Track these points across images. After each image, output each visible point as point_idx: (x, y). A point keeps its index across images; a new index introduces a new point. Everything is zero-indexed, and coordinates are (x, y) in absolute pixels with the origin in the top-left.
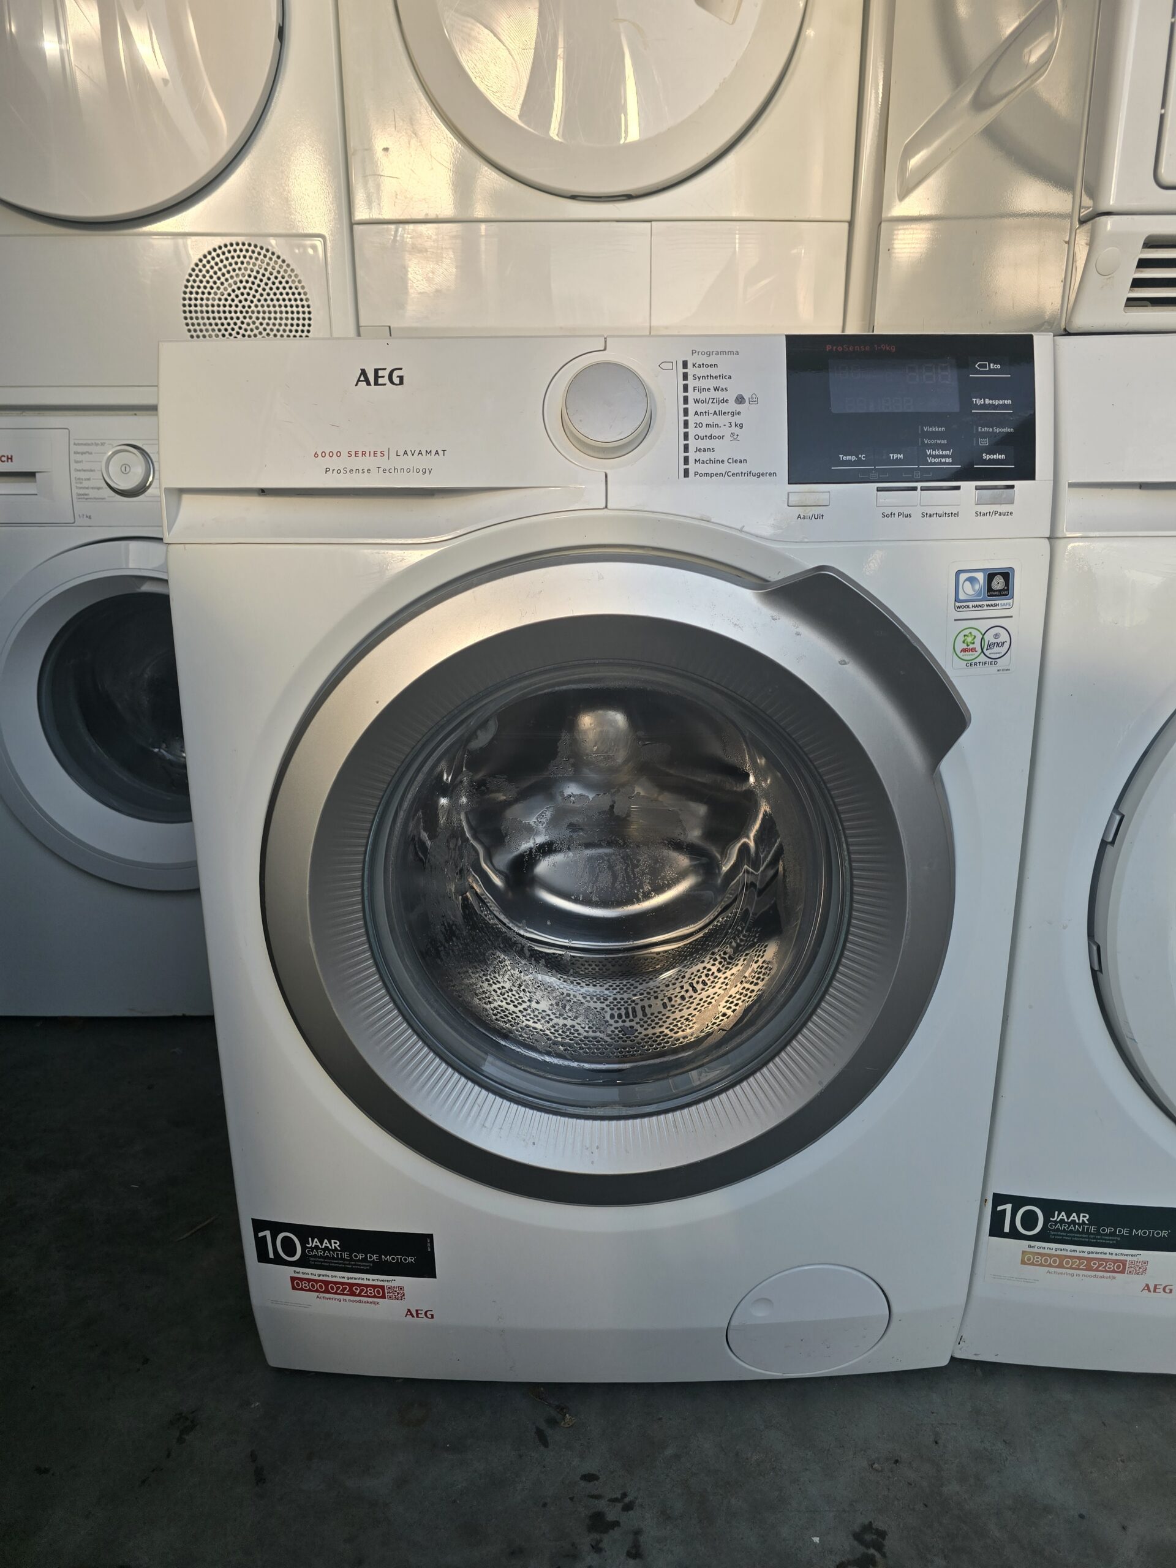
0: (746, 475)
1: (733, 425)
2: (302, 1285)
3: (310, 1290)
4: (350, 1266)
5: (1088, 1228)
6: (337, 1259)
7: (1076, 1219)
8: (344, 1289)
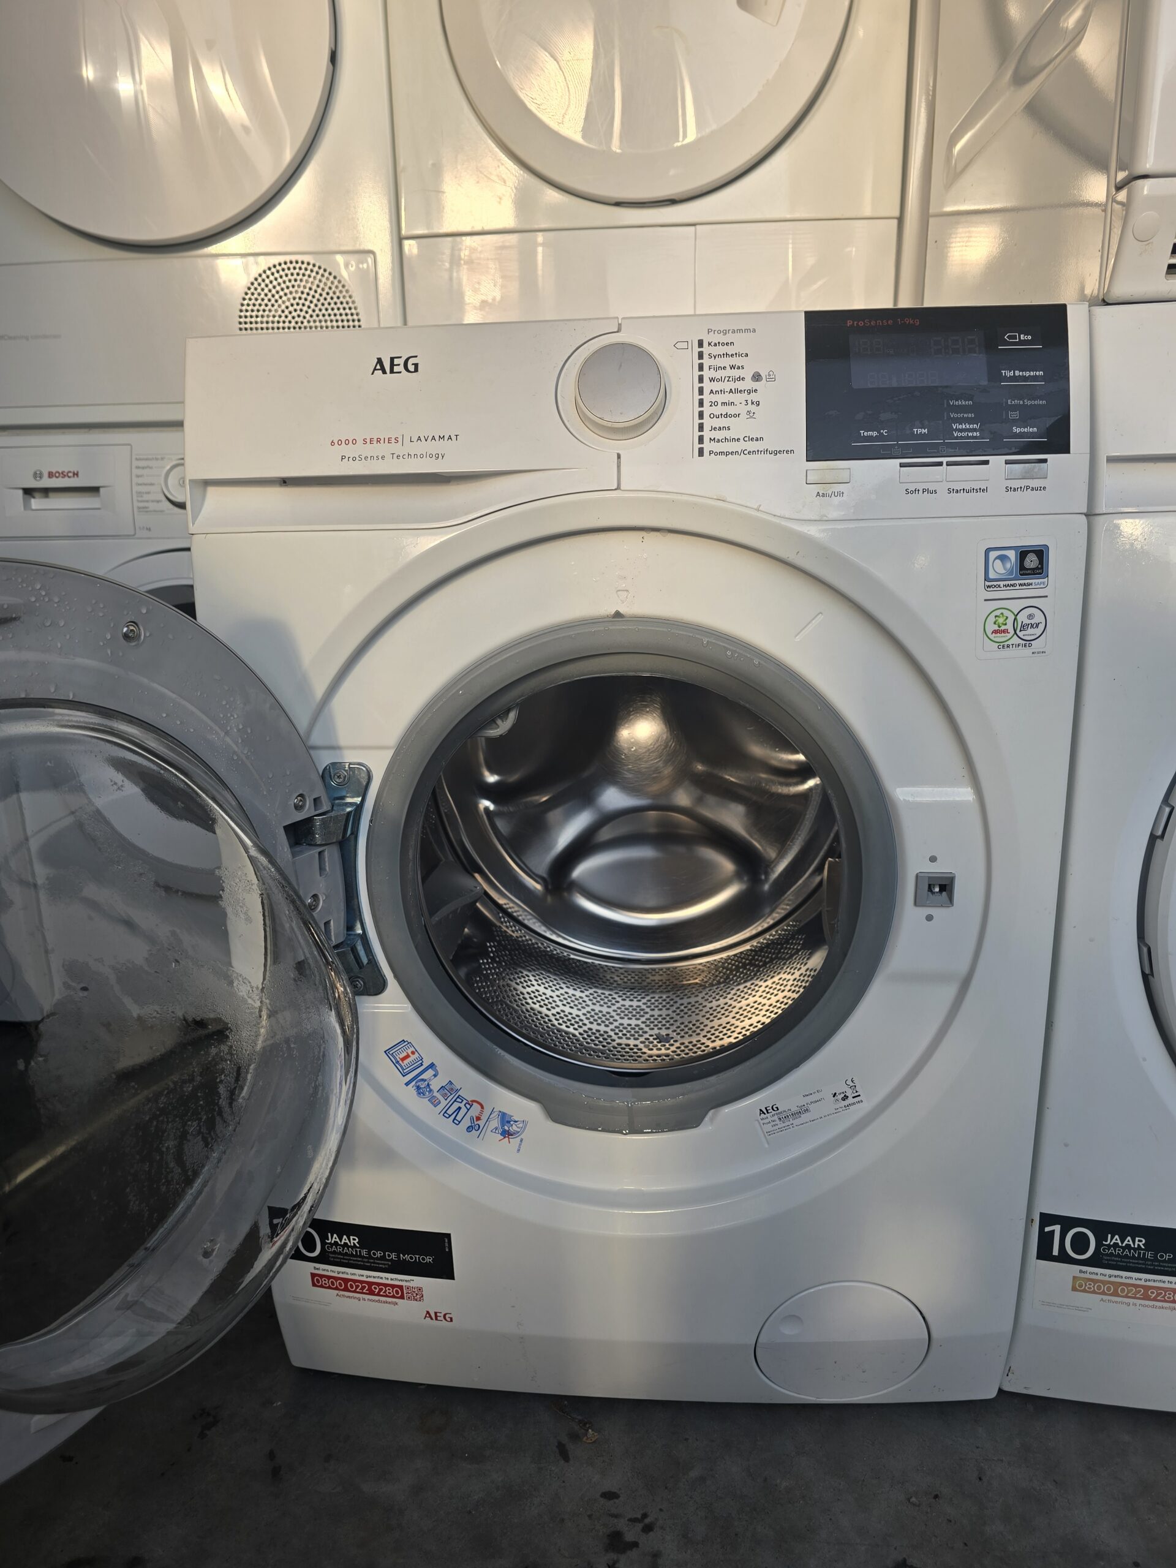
0: (762, 453)
1: (749, 402)
2: (322, 1282)
3: (329, 1288)
4: (369, 1264)
5: (1144, 1254)
6: (356, 1256)
7: (1131, 1243)
8: (363, 1288)
